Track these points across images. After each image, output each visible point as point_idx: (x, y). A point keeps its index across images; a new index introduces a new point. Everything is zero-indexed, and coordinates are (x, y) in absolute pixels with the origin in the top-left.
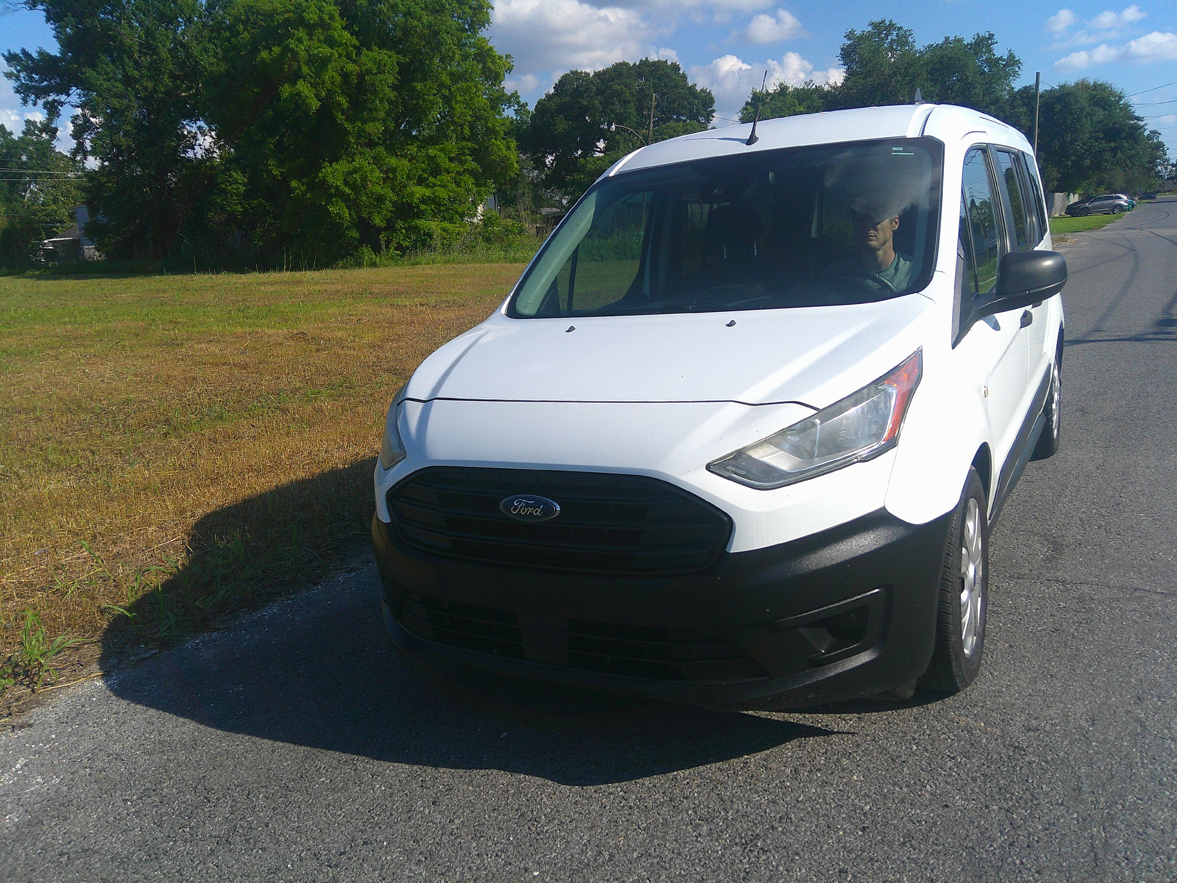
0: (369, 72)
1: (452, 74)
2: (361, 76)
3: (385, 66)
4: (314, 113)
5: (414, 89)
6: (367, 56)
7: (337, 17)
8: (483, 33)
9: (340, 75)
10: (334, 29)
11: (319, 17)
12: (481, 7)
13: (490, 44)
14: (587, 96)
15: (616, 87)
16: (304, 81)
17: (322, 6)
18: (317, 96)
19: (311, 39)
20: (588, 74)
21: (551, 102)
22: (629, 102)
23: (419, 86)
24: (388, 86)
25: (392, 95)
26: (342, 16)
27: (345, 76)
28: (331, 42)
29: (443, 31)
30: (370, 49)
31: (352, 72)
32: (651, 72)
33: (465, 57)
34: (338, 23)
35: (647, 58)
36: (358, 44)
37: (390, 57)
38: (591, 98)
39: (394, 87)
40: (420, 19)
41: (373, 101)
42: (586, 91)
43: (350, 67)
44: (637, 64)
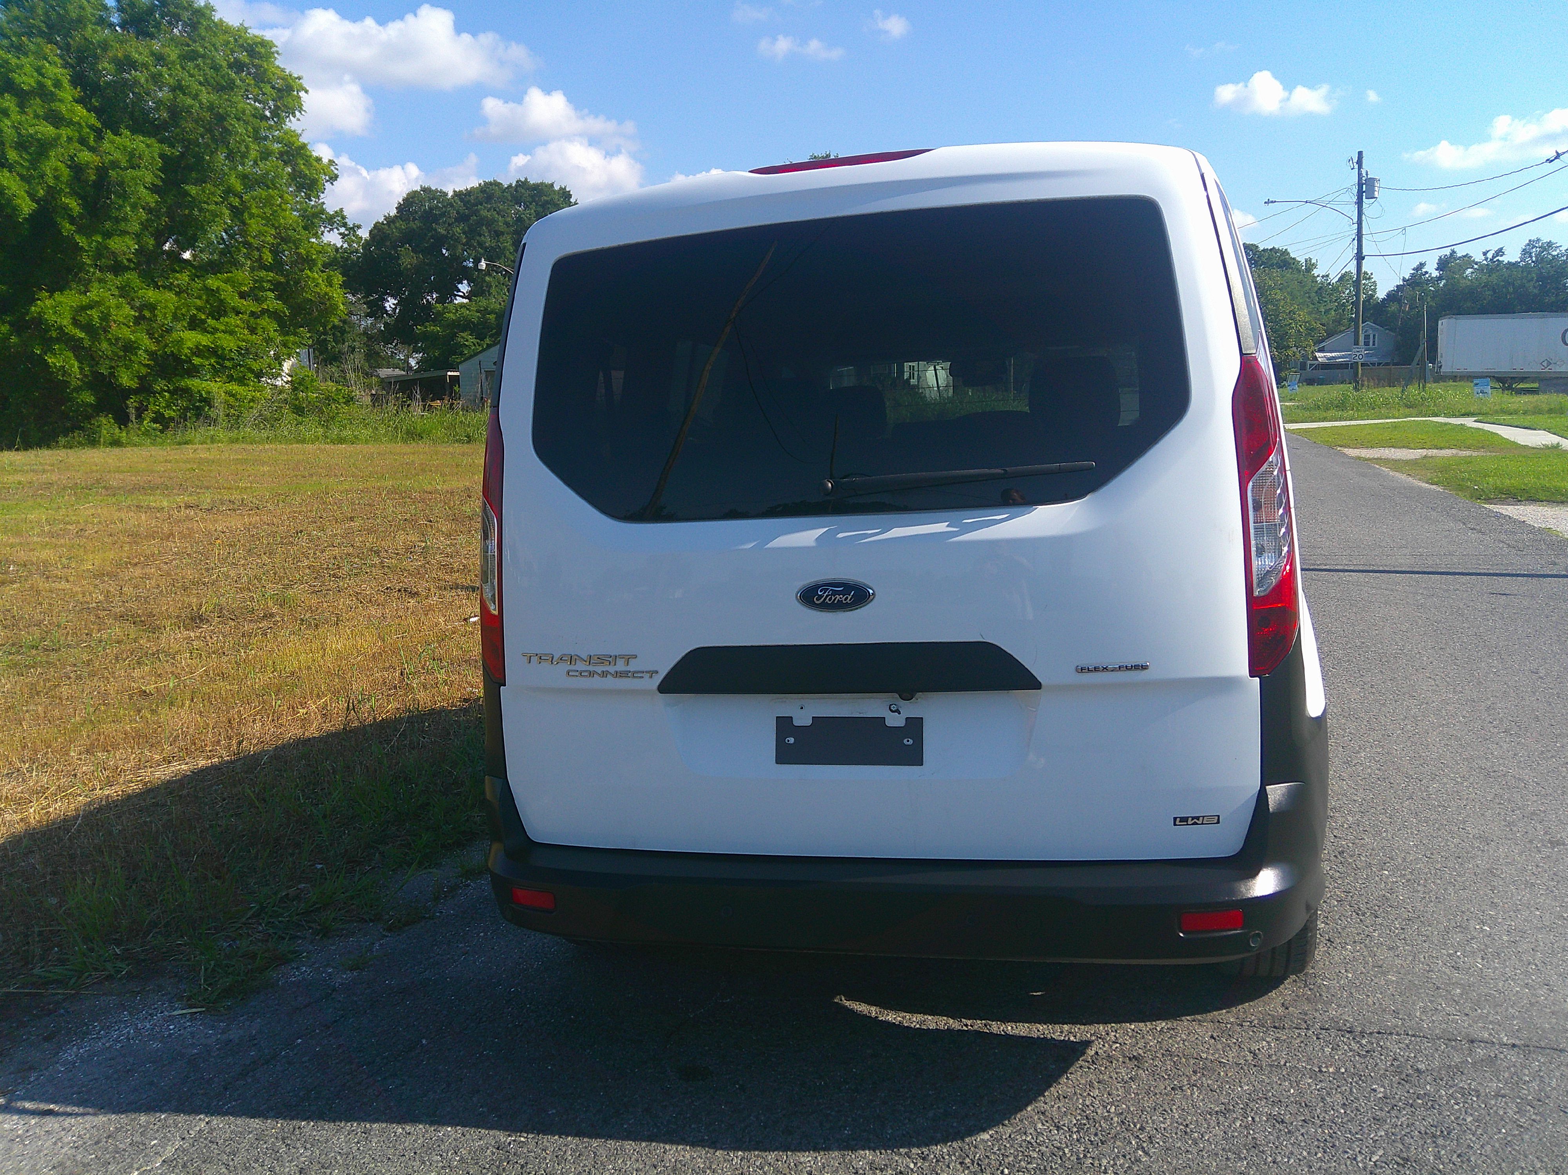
0: (115, 165)
1: (244, 177)
2: (102, 171)
3: (140, 158)
4: (25, 219)
5: (187, 194)
6: (112, 142)
7: (66, 84)
8: (292, 124)
9: (69, 167)
10: (61, 101)
11: (39, 83)
12: (289, 89)
13: (303, 140)
14: (444, 223)
15: (484, 213)
16: (10, 171)
17: (43, 67)
18: (32, 196)
19: (23, 112)
20: (446, 194)
21: (392, 226)
22: (502, 233)
23: (193, 190)
24: (146, 187)
25: (151, 199)
26: (74, 83)
27: (77, 169)
28: (55, 119)
29: (233, 116)
30: (116, 133)
31: (87, 164)
32: (532, 197)
33: (265, 155)
34: (68, 92)
35: (526, 179)
36: (99, 125)
37: (148, 146)
38: (449, 225)
39: (154, 189)
40: (195, 97)
41: (121, 207)
42: (443, 215)
43: (85, 156)
44: (514, 185)
